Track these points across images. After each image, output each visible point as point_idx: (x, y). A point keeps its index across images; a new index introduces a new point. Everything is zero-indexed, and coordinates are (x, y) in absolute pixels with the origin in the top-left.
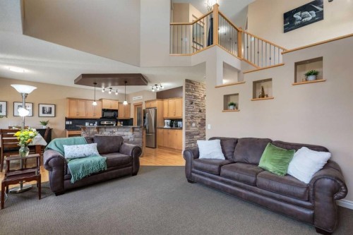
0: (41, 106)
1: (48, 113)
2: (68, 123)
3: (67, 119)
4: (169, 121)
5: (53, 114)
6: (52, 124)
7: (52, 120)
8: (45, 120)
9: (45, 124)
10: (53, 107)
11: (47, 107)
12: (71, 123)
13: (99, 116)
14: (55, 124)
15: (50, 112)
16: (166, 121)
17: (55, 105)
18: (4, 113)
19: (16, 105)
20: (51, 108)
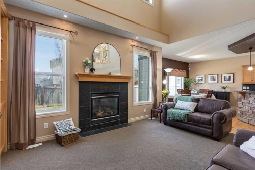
0: (223, 75)
2: (245, 88)
3: (244, 85)
6: (231, 88)
9: (224, 88)
10: (231, 75)
14: (234, 88)
17: (233, 74)
18: (203, 82)
19: (209, 76)
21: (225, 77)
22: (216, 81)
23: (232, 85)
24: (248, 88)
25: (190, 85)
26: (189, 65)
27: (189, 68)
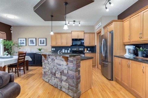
1: (43, 44)
4: (132, 48)
5: (45, 44)
8: (40, 48)
10: (45, 39)
13: (70, 44)
16: (127, 47)
17: (46, 39)
18: (25, 45)
19: (29, 39)
20: (44, 40)
21: (40, 40)
22: (35, 44)
23: (45, 48)
24: (54, 49)
25: (11, 48)
26: (12, 27)
27: (11, 31)
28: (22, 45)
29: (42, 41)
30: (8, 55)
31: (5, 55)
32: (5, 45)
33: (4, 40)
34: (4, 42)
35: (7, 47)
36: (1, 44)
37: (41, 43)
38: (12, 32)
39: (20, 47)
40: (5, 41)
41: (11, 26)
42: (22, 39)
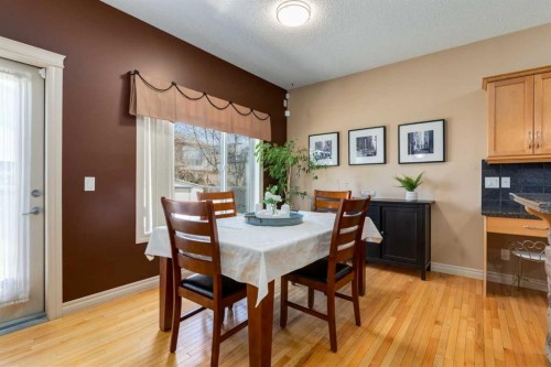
0: (405, 131)
1: (423, 151)
2: (492, 182)
3: (490, 168)
5: (437, 154)
6: (435, 186)
7: (433, 173)
8: (413, 173)
9: (411, 185)
11: (421, 131)
12: (506, 182)
14: (445, 186)
15: (429, 148)
17: (445, 123)
18: (332, 161)
19: (354, 137)
20: (431, 133)
21: (410, 136)
22: (379, 158)
25: (285, 174)
26: (288, 96)
27: (286, 109)
28: (322, 162)
29: (421, 140)
30: (279, 206)
31: (270, 207)
32: (268, 165)
33: (265, 142)
34: (265, 151)
35: (271, 173)
36: (256, 158)
37: (412, 151)
38: (287, 113)
39: (316, 172)
40: (268, 146)
41: (285, 92)
42: (323, 139)
